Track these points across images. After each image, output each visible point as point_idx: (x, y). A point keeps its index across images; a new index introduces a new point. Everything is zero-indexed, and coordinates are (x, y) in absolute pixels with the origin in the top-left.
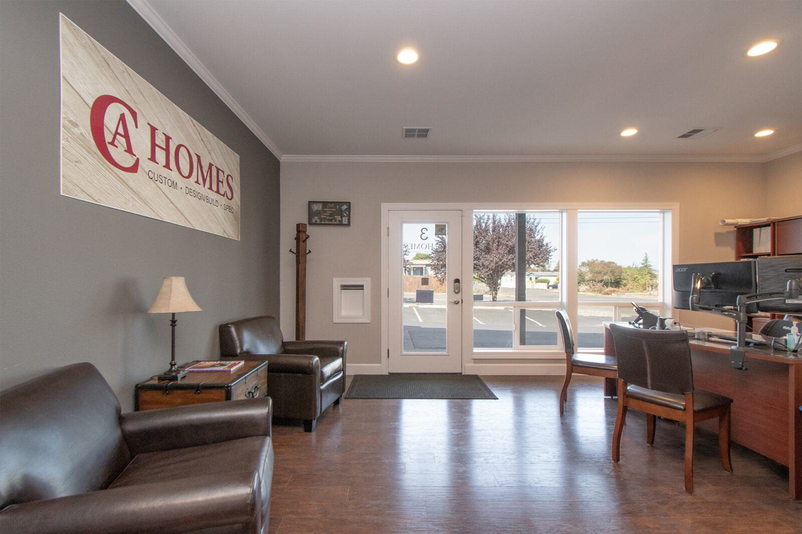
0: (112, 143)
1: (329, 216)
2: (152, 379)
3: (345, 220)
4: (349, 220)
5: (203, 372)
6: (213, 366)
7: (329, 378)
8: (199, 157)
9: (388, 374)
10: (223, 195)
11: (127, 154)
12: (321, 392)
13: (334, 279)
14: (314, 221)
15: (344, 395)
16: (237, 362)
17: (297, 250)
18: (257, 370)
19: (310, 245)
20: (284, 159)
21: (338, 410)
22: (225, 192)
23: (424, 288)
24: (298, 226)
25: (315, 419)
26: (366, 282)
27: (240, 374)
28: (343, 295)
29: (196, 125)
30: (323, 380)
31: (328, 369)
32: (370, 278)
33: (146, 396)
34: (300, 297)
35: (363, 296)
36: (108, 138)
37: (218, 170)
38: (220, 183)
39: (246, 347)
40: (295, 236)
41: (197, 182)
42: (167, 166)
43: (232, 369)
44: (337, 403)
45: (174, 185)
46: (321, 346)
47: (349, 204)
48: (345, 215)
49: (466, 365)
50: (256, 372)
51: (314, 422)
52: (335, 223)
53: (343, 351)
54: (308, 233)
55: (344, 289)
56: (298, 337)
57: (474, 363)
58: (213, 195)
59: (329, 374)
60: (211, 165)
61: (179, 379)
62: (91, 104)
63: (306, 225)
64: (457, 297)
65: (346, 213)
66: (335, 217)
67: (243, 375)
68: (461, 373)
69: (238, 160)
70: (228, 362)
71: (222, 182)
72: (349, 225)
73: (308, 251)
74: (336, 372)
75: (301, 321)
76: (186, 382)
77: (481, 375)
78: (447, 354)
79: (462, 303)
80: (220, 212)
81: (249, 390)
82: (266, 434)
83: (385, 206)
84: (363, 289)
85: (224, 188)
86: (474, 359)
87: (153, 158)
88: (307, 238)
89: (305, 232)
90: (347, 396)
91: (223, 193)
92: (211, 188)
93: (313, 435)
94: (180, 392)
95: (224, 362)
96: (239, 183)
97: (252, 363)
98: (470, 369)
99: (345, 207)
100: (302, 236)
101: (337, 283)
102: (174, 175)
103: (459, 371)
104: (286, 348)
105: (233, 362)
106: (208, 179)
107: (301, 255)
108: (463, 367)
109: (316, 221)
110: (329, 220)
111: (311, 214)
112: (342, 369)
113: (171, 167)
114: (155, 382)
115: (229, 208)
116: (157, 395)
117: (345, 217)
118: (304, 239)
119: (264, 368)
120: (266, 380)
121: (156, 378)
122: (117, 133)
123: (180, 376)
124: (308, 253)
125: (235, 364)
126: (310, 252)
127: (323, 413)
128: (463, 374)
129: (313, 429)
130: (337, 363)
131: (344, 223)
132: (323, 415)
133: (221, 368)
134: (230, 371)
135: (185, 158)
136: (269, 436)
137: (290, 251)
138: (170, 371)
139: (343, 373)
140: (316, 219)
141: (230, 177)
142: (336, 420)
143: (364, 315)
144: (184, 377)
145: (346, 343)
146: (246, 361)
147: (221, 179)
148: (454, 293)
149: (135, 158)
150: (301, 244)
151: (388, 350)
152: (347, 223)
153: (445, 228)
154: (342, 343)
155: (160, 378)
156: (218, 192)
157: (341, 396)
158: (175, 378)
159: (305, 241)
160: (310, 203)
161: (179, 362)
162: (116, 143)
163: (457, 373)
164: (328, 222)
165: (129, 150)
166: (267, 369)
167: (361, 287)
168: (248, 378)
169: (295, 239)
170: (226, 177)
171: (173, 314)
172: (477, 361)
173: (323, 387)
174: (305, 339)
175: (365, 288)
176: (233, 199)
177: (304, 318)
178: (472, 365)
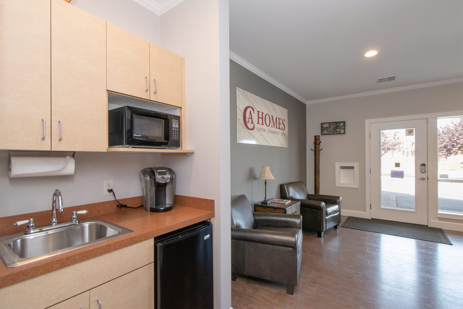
0: (248, 122)
1: (333, 130)
2: (259, 203)
3: (342, 131)
4: (345, 131)
5: (275, 203)
6: (279, 201)
7: (330, 214)
8: (272, 116)
9: (371, 219)
10: (281, 129)
11: (252, 124)
12: (326, 220)
13: (336, 163)
14: (324, 133)
15: (340, 224)
16: (288, 201)
17: (315, 149)
18: (296, 205)
19: (322, 146)
20: (308, 103)
21: (337, 231)
22: (282, 127)
23: (397, 169)
24: (315, 137)
25: (323, 232)
26: (356, 165)
27: (289, 205)
28: (341, 171)
29: (271, 104)
30: (327, 214)
31: (330, 209)
32: (358, 163)
33: (258, 208)
34: (317, 172)
35: (354, 172)
36: (247, 121)
37: (279, 119)
38: (280, 124)
39: (291, 195)
40: (314, 142)
41: (272, 127)
42: (262, 124)
43: (286, 203)
44: (336, 227)
45: (264, 130)
46: (327, 198)
47: (344, 122)
48: (342, 128)
49: (432, 221)
50: (296, 206)
51: (323, 233)
52: (337, 133)
53: (339, 202)
54: (320, 140)
55: (342, 168)
56: (315, 193)
57: (439, 220)
58: (277, 130)
59: (330, 212)
60: (277, 118)
61: (268, 204)
62: (243, 112)
63: (319, 136)
64: (424, 176)
65: (342, 127)
66: (336, 130)
67: (290, 206)
68: (427, 226)
69: (287, 111)
70: (284, 200)
71: (281, 124)
72: (344, 133)
73: (321, 149)
74: (335, 212)
75: (317, 185)
76: (270, 205)
77: (444, 229)
78: (416, 212)
79: (428, 179)
80: (280, 136)
81: (293, 212)
82: (300, 228)
83: (367, 122)
84: (354, 169)
85: (282, 126)
86: (439, 218)
87: (258, 123)
88: (320, 143)
89: (319, 140)
90: (342, 226)
91: (281, 128)
92: (276, 128)
93: (322, 239)
94: (268, 209)
95: (283, 200)
96: (287, 122)
97: (294, 202)
98: (434, 223)
99: (342, 124)
100: (318, 142)
101: (338, 165)
102: (264, 126)
103: (426, 224)
104: (309, 197)
105: (286, 200)
106: (276, 124)
107: (317, 151)
108: (429, 221)
109: (325, 133)
110: (333, 132)
111: (323, 129)
112: (339, 211)
113: (264, 124)
114: (260, 204)
115: (283, 134)
116: (262, 209)
117: (342, 129)
118: (319, 143)
119: (299, 204)
120: (300, 210)
121: (260, 203)
122: (249, 118)
123: (268, 203)
124: (321, 150)
125: (287, 201)
126: (322, 149)
127: (327, 230)
128: (429, 226)
129: (322, 237)
130: (336, 207)
131: (341, 132)
132: (327, 231)
133: (282, 202)
134: (285, 204)
135: (268, 119)
136: (301, 229)
137: (311, 149)
138: (265, 201)
139: (339, 213)
140: (325, 132)
141: (284, 120)
142: (335, 235)
143: (354, 183)
144: (269, 204)
145: (341, 198)
146: (291, 200)
147: (280, 123)
148: (421, 173)
149: (254, 124)
150: (317, 145)
151: (371, 205)
152: (343, 132)
153: (413, 131)
154: (338, 198)
155: (262, 203)
156: (279, 128)
157: (338, 225)
158: (266, 204)
159: (319, 144)
160: (322, 124)
161: (268, 198)
162: (249, 122)
163: (424, 225)
164: (332, 133)
165: (252, 123)
166: (300, 205)
167: (352, 168)
168: (292, 207)
169: (314, 143)
170: (282, 121)
171: (266, 180)
172: (440, 219)
173: (327, 218)
174: (319, 193)
175: (355, 168)
176: (285, 130)
177: (319, 183)
178: (437, 221)
